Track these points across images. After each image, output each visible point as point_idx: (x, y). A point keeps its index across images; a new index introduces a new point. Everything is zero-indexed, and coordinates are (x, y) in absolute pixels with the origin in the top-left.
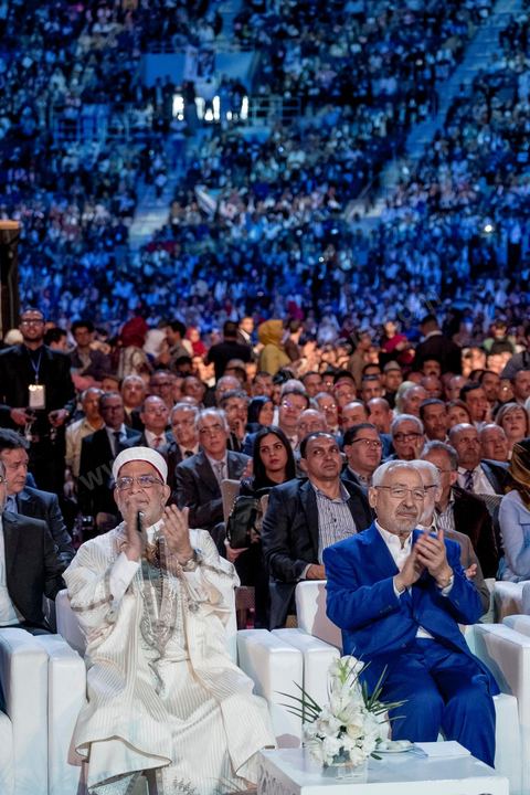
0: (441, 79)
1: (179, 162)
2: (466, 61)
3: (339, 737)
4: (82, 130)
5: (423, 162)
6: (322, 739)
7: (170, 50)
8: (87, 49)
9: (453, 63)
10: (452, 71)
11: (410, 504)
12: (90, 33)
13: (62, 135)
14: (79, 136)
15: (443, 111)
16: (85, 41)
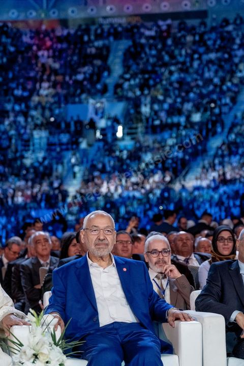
0: (225, 114)
1: (85, 160)
2: (238, 104)
3: (33, 362)
4: (34, 145)
5: (215, 156)
6: (22, 364)
7: (80, 102)
8: (36, 103)
9: (231, 104)
10: (231, 109)
11: (102, 238)
12: (38, 95)
13: (23, 148)
14: (31, 148)
15: (226, 130)
16: (36, 99)
